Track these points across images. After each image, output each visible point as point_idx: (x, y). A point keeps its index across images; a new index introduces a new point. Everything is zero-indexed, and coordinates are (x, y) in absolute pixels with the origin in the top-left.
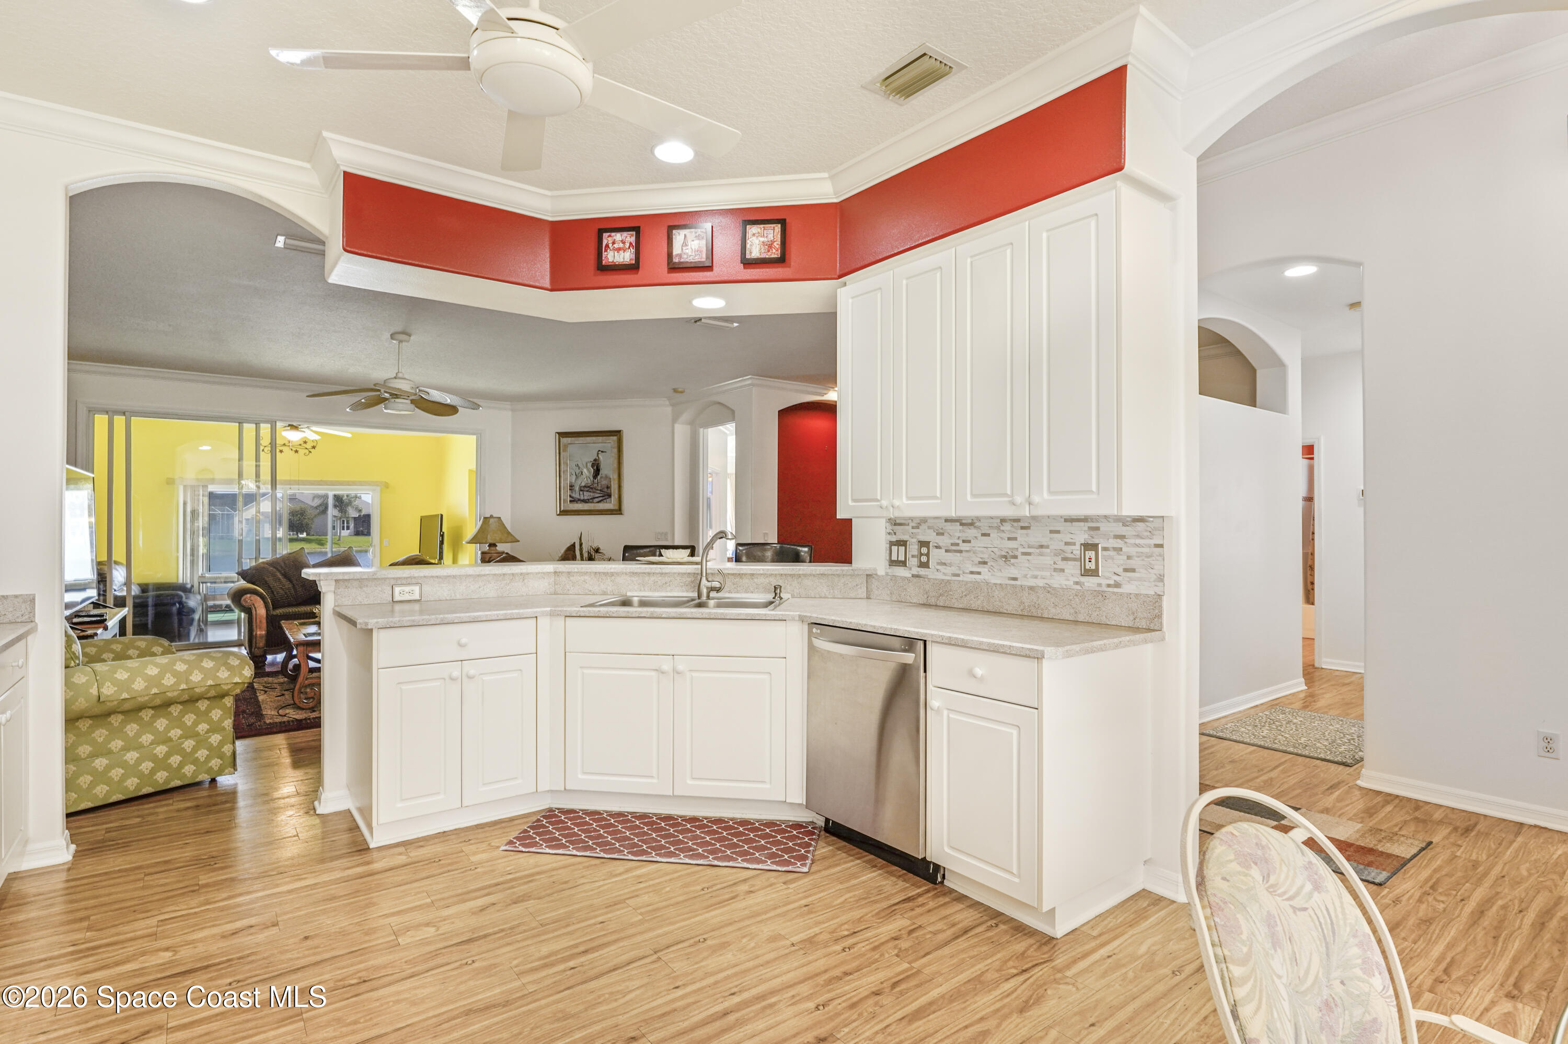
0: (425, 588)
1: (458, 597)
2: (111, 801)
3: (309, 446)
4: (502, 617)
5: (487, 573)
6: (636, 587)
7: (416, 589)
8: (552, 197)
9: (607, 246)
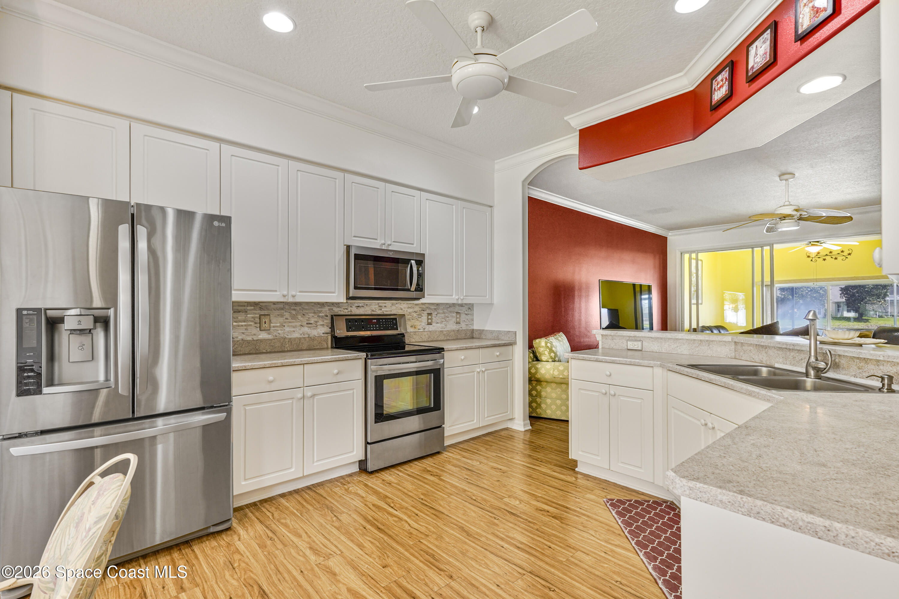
0: (644, 343)
1: (664, 351)
2: (562, 419)
3: (845, 253)
4: (629, 363)
5: (680, 338)
6: (781, 360)
7: (640, 343)
8: (685, 74)
9: (715, 89)
